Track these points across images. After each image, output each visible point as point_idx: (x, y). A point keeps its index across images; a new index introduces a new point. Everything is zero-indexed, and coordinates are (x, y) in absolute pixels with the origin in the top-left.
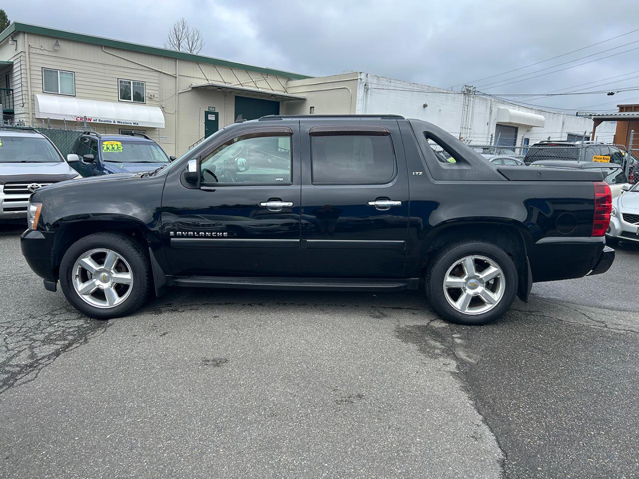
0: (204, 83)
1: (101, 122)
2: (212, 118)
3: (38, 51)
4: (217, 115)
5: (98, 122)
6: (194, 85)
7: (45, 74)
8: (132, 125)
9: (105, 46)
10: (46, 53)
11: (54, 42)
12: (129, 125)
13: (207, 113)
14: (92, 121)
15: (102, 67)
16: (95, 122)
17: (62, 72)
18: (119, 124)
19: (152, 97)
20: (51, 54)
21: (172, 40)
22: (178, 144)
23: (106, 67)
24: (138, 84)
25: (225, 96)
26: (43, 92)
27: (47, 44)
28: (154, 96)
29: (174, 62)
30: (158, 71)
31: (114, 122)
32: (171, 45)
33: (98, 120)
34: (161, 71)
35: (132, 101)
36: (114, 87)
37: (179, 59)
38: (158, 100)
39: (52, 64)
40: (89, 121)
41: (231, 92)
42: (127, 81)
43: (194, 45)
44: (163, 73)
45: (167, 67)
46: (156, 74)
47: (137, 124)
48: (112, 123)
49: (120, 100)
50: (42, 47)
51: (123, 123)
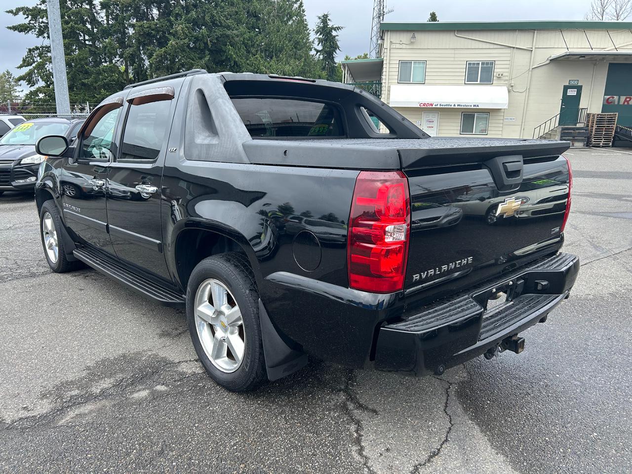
0: (562, 52)
1: (441, 107)
2: (572, 92)
3: (398, 46)
4: (579, 89)
5: (439, 106)
6: (553, 56)
7: (401, 66)
8: (473, 107)
9: (458, 31)
10: (404, 46)
11: (411, 35)
12: (469, 107)
13: (566, 88)
14: (434, 106)
15: (453, 51)
16: (436, 107)
17: (416, 62)
18: (459, 107)
19: (500, 76)
20: (408, 47)
21: (595, 8)
22: (524, 125)
23: (457, 52)
24: (487, 64)
25: (595, 65)
26: (398, 83)
27: (405, 38)
28: (502, 75)
29: (532, 34)
30: (511, 47)
31: (454, 105)
32: (594, 14)
33: (439, 105)
34: (514, 46)
35: (478, 82)
36: (462, 70)
37: (538, 30)
38: (507, 78)
39: (407, 55)
40: (431, 107)
41: (603, 59)
42: (476, 62)
43: (623, 9)
44: (517, 48)
45: (522, 40)
46: (508, 51)
47: (478, 106)
48: (452, 107)
49: (466, 83)
50: (401, 41)
51: (463, 106)
